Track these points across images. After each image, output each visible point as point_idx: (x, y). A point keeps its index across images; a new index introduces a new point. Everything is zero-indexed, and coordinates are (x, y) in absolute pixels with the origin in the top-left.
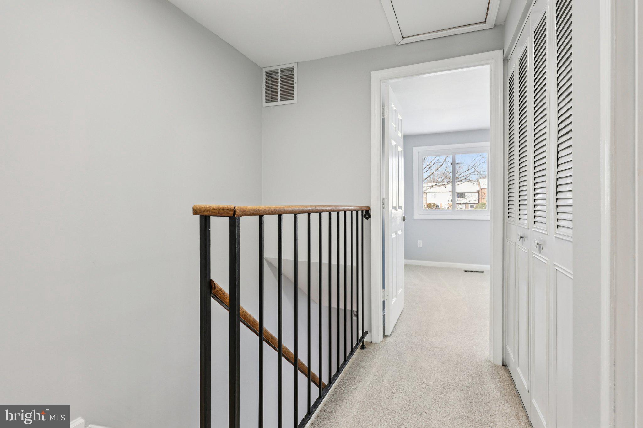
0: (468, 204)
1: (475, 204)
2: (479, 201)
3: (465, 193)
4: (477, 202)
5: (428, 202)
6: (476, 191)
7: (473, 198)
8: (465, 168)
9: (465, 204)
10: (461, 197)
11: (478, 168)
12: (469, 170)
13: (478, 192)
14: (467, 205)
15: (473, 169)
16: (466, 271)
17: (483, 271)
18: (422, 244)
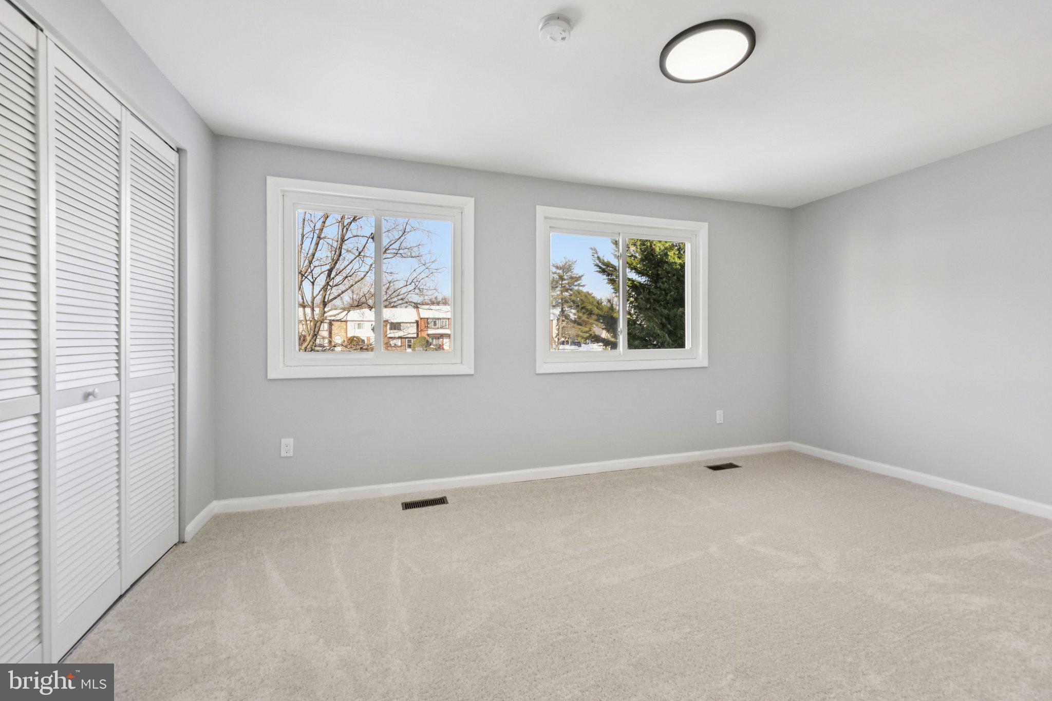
0: (404, 338)
1: (413, 338)
2: (418, 334)
3: (400, 323)
4: (415, 335)
5: (350, 335)
6: (413, 321)
7: (411, 331)
8: (402, 283)
9: (400, 338)
10: (395, 329)
11: (420, 283)
12: (407, 285)
13: (417, 322)
14: (403, 340)
15: (413, 285)
16: (408, 506)
17: (445, 497)
18: (292, 447)
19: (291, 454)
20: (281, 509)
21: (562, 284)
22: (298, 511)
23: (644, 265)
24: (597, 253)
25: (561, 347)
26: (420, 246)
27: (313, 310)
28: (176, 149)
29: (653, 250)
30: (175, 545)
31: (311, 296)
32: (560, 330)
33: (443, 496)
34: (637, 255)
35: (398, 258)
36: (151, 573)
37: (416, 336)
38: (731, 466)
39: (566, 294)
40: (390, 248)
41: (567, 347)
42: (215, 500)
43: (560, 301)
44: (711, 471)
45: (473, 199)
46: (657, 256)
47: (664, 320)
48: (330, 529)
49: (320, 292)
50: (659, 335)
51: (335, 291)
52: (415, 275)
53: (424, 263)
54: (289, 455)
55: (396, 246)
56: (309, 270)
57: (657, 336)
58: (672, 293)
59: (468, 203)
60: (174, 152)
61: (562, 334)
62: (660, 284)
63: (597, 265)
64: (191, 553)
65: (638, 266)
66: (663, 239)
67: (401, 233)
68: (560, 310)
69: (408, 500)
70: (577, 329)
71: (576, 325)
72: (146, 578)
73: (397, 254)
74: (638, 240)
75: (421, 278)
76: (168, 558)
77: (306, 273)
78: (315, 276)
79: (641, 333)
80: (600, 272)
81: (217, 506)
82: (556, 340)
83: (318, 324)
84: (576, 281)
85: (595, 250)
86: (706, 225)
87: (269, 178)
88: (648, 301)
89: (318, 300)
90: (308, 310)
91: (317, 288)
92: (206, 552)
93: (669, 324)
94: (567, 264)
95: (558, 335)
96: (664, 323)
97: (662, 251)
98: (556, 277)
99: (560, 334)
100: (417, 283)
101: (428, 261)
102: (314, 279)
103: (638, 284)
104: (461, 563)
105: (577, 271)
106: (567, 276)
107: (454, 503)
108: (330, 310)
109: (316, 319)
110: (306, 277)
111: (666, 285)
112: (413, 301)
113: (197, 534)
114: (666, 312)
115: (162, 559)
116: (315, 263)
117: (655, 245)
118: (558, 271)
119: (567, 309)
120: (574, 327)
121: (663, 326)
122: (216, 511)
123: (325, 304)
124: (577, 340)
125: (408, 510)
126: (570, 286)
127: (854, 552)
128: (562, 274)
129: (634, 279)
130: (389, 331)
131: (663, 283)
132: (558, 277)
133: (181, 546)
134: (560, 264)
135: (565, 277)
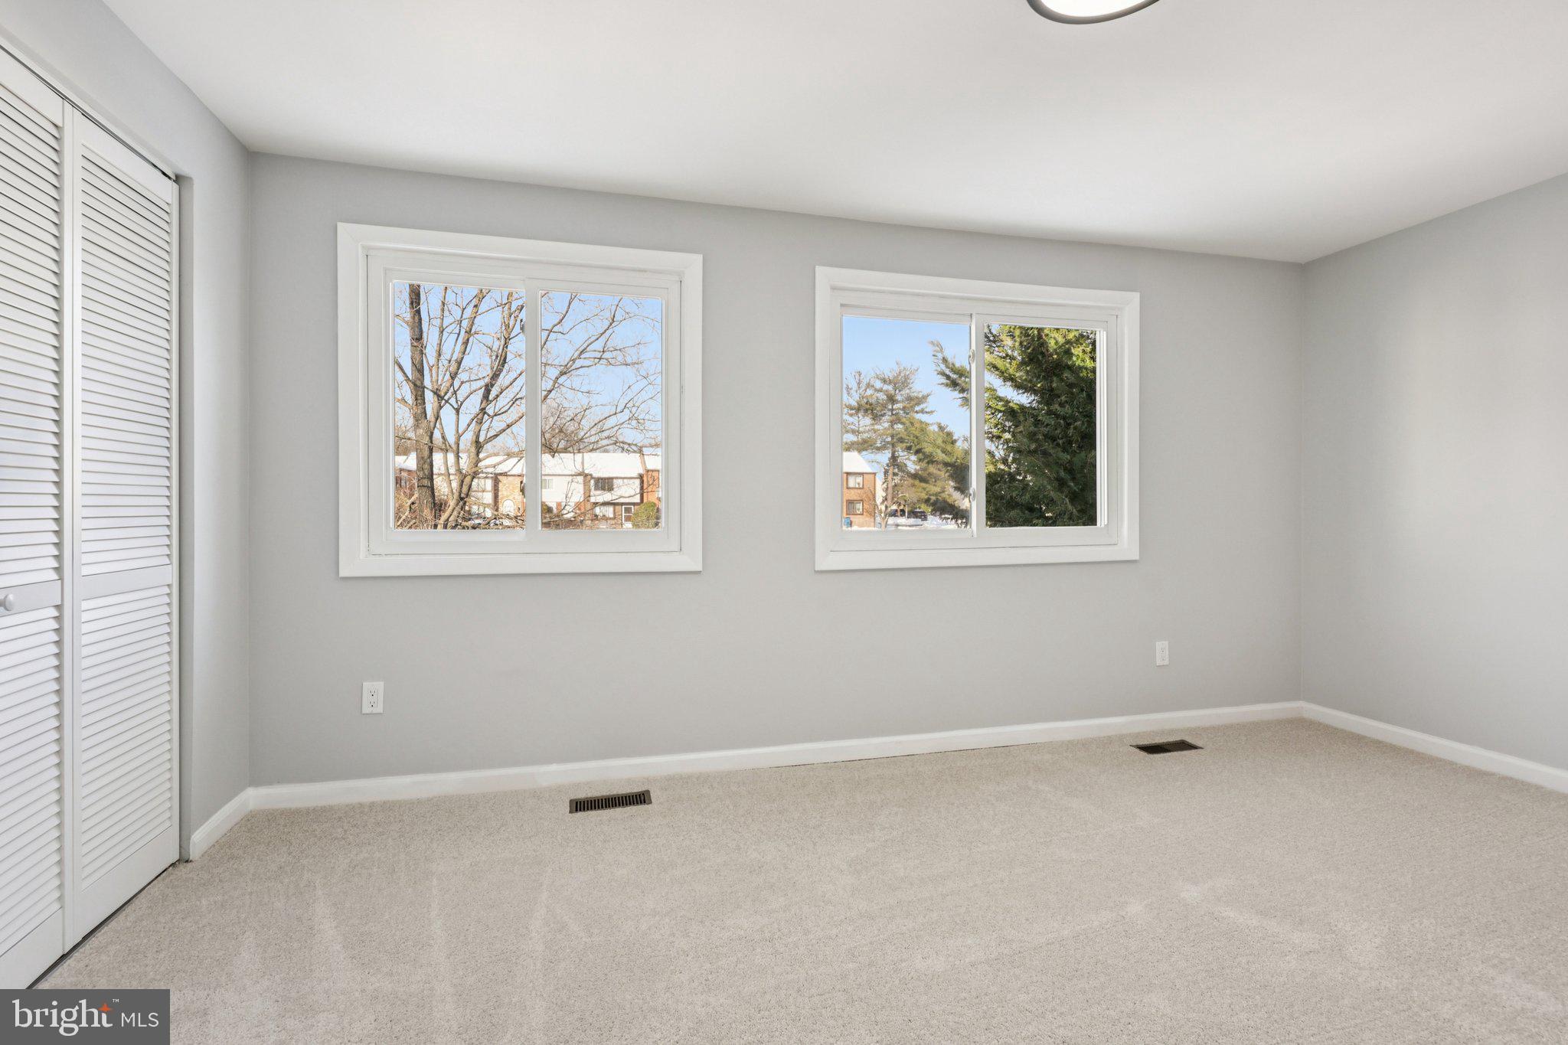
0: (618, 504)
1: (634, 504)
2: (642, 497)
3: (612, 478)
4: (637, 499)
6: (635, 475)
7: (627, 491)
8: (609, 410)
9: (612, 503)
10: (603, 489)
11: (639, 410)
12: (616, 414)
13: (641, 477)
14: (617, 507)
15: (627, 414)
16: (580, 806)
17: (648, 792)
18: (381, 699)
19: (379, 709)
20: (361, 805)
21: (892, 410)
22: (389, 809)
23: (1027, 372)
24: (941, 350)
25: (891, 520)
26: (640, 346)
27: (458, 457)
28: (174, 178)
29: (1043, 344)
30: (173, 865)
31: (454, 432)
32: (890, 491)
33: (644, 789)
34: (1016, 354)
35: (601, 367)
36: (121, 916)
37: (639, 501)
38: (1183, 746)
39: (899, 427)
40: (588, 349)
41: (902, 520)
42: (250, 785)
43: (889, 439)
44: (1143, 754)
45: (699, 258)
46: (1051, 355)
47: (1062, 474)
48: (438, 845)
49: (469, 425)
50: (1053, 500)
51: (498, 424)
52: (630, 394)
53: (645, 374)
54: (376, 710)
55: (598, 345)
56: (451, 390)
57: (1051, 502)
58: (1078, 423)
59: (693, 264)
60: (170, 182)
61: (893, 498)
62: (1056, 407)
63: (943, 374)
64: (195, 882)
65: (1018, 375)
66: (1063, 326)
67: (607, 323)
68: (890, 455)
69: (581, 795)
70: (920, 490)
71: (917, 482)
72: (113, 924)
73: (600, 359)
74: (1015, 326)
75: (640, 401)
76: (154, 890)
77: (446, 394)
78: (461, 398)
79: (1022, 495)
80: (947, 385)
81: (254, 798)
82: (883, 508)
83: (468, 480)
84: (918, 404)
85: (939, 345)
86: (1135, 297)
87: (341, 226)
88: (1032, 436)
89: (468, 438)
90: (451, 457)
91: (465, 419)
92: (220, 881)
93: (1073, 479)
94: (902, 375)
95: (886, 499)
96: (1063, 479)
97: (1060, 347)
98: (882, 397)
99: (889, 497)
100: (634, 410)
101: (651, 372)
102: (459, 403)
103: (1016, 407)
104: (657, 918)
105: (918, 387)
106: (902, 395)
107: (661, 803)
108: (487, 457)
109: (464, 472)
110: (447, 402)
111: (1068, 409)
112: (626, 441)
113: (214, 846)
114: (1067, 457)
115: (145, 891)
116: (463, 376)
117: (1047, 335)
118: (886, 387)
119: (901, 454)
120: (913, 485)
121: (1061, 484)
122: (252, 805)
123: (478, 446)
124: (920, 508)
125: (580, 814)
126: (907, 414)
127: (1417, 925)
128: (893, 392)
129: (1009, 398)
130: (593, 492)
131: (1061, 405)
132: (885, 397)
133: (182, 867)
134: (889, 374)
135: (899, 398)
